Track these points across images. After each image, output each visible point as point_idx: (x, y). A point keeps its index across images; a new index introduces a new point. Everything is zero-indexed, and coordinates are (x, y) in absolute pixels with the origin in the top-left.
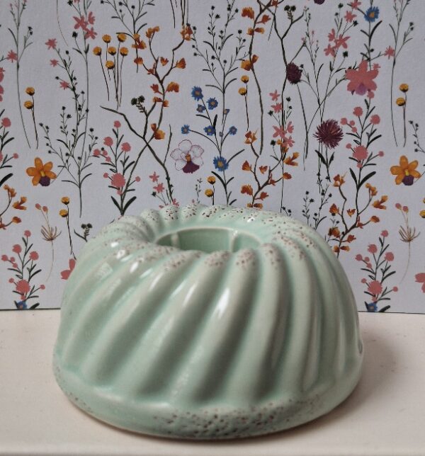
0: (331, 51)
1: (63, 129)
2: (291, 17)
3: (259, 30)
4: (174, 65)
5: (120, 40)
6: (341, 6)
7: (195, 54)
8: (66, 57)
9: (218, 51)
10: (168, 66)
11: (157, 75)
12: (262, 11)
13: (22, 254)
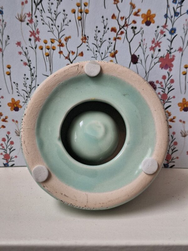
0: (153, 49)
1: (25, 85)
2: (134, 32)
3: (119, 38)
4: (78, 55)
5: (52, 42)
6: (158, 27)
7: (88, 50)
8: (26, 51)
9: (99, 48)
10: (75, 55)
11: (69, 60)
12: (120, 29)
13: (6, 142)
